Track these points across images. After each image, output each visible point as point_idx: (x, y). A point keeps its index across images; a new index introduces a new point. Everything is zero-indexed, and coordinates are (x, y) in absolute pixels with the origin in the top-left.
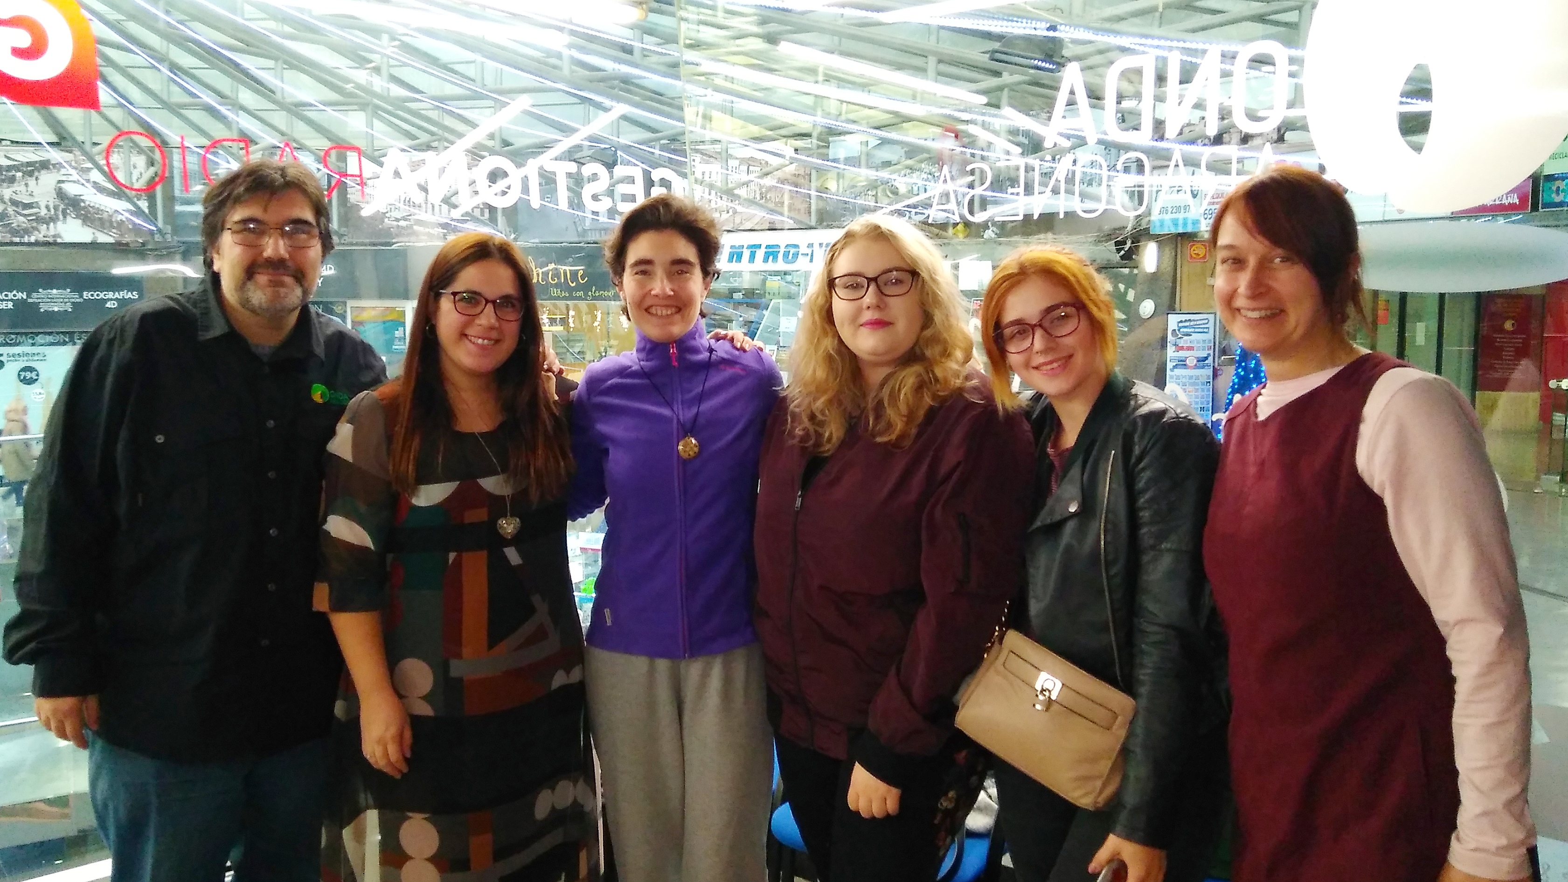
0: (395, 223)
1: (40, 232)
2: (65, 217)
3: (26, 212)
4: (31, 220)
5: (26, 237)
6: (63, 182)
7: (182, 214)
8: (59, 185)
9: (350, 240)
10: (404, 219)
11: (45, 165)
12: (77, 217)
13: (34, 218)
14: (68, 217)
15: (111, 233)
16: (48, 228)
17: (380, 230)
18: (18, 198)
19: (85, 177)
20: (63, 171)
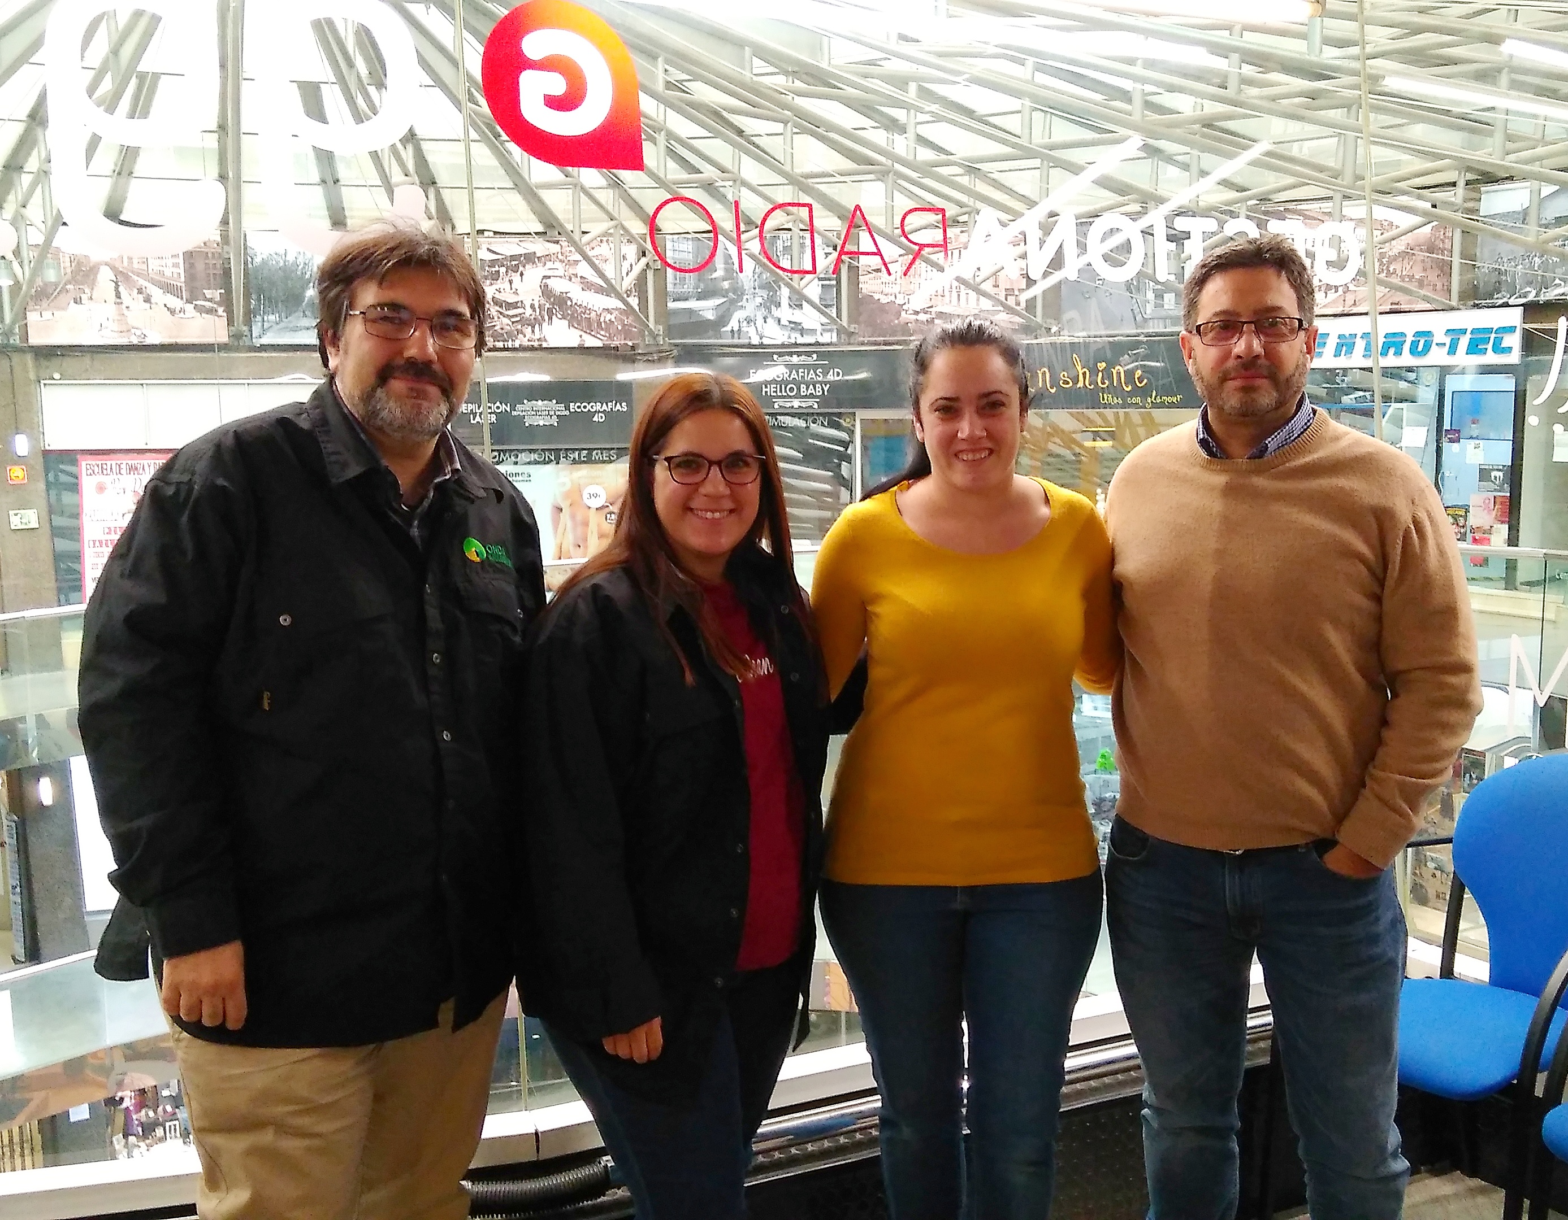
1: (525, 336)
2: (550, 318)
3: (511, 313)
4: (517, 322)
5: (510, 341)
6: (549, 277)
7: (676, 312)
8: (544, 281)
9: (862, 339)
10: (925, 311)
11: (530, 258)
12: (564, 318)
13: (518, 319)
14: (554, 317)
15: (598, 336)
16: (533, 332)
17: (896, 326)
18: (497, 296)
19: (571, 271)
20: (549, 265)
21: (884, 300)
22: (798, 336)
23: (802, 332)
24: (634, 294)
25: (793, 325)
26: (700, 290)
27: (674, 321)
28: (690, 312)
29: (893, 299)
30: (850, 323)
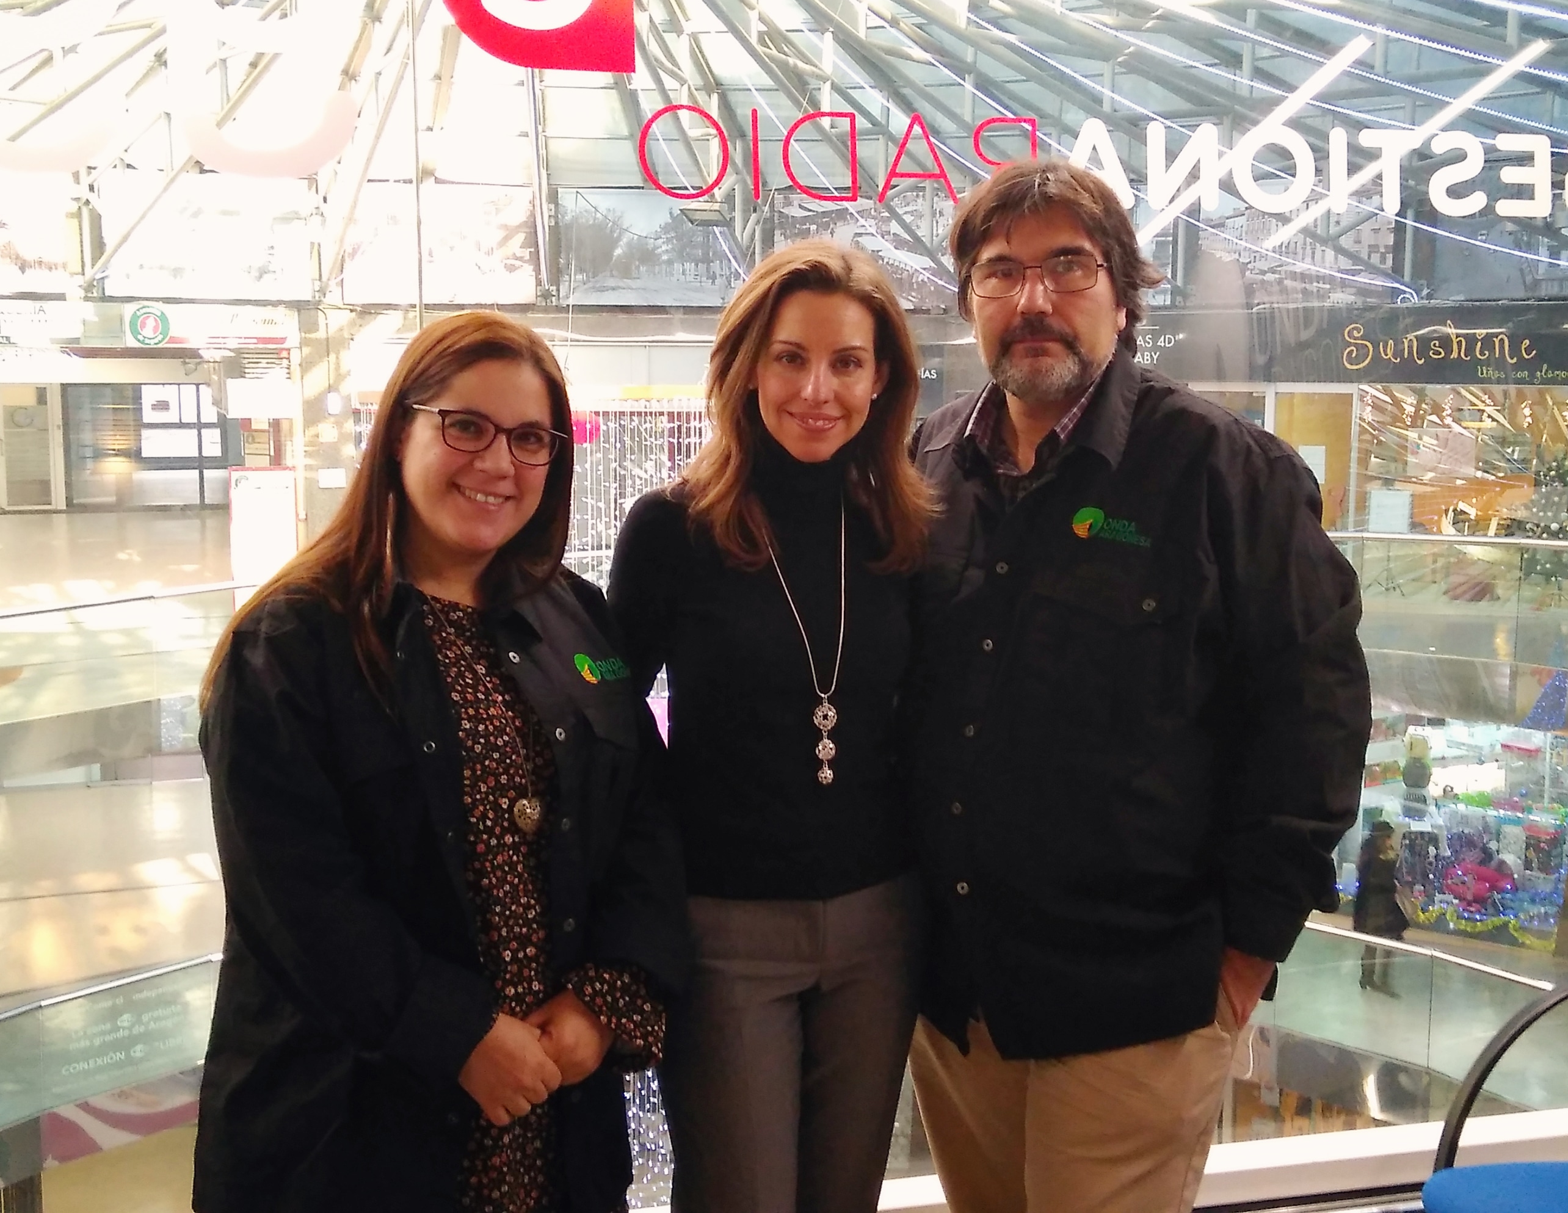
8: (856, 238)
10: (1273, 271)
11: (842, 214)
15: (910, 298)
20: (861, 221)
29: (1236, 256)
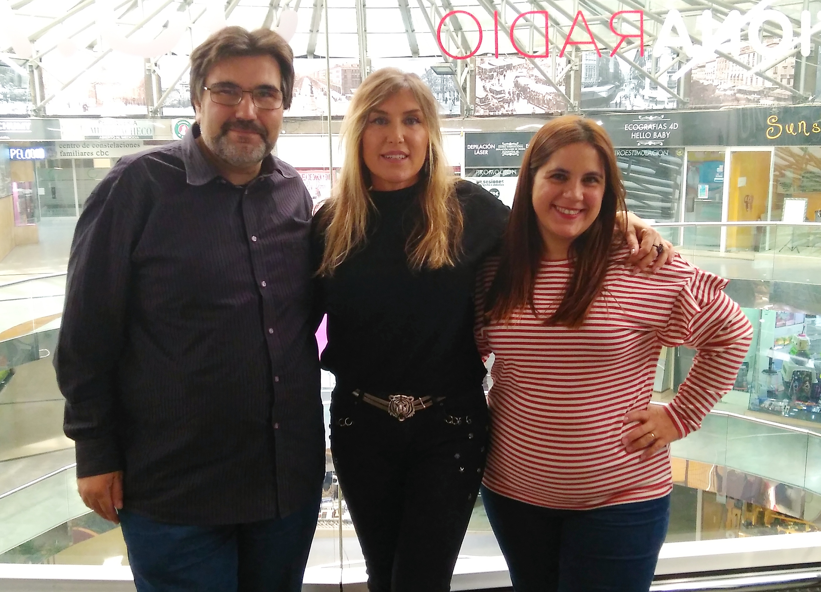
0: (723, 93)
1: (504, 108)
2: (518, 99)
3: (498, 96)
4: (501, 101)
5: (497, 111)
7: (585, 94)
8: (516, 79)
9: (691, 106)
10: (730, 89)
11: (509, 67)
12: (525, 98)
13: (502, 99)
14: (520, 98)
15: (543, 108)
16: (509, 106)
17: (712, 98)
18: (493, 88)
19: (531, 73)
20: (519, 70)
21: (706, 83)
22: (654, 105)
23: (657, 103)
24: (563, 84)
25: (651, 99)
26: (599, 81)
27: (584, 99)
28: (593, 93)
29: (711, 82)
30: (685, 96)
